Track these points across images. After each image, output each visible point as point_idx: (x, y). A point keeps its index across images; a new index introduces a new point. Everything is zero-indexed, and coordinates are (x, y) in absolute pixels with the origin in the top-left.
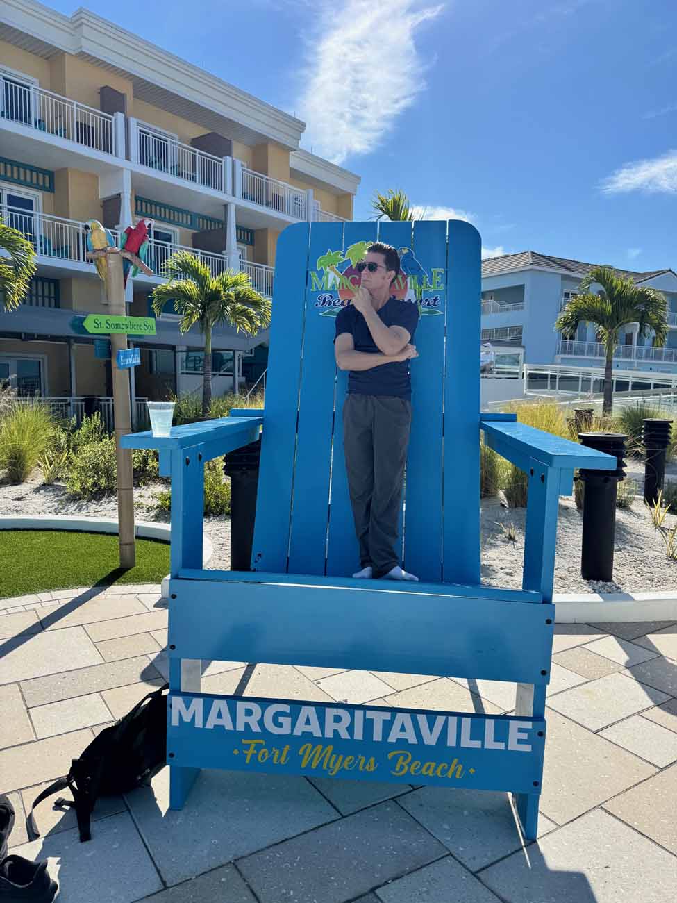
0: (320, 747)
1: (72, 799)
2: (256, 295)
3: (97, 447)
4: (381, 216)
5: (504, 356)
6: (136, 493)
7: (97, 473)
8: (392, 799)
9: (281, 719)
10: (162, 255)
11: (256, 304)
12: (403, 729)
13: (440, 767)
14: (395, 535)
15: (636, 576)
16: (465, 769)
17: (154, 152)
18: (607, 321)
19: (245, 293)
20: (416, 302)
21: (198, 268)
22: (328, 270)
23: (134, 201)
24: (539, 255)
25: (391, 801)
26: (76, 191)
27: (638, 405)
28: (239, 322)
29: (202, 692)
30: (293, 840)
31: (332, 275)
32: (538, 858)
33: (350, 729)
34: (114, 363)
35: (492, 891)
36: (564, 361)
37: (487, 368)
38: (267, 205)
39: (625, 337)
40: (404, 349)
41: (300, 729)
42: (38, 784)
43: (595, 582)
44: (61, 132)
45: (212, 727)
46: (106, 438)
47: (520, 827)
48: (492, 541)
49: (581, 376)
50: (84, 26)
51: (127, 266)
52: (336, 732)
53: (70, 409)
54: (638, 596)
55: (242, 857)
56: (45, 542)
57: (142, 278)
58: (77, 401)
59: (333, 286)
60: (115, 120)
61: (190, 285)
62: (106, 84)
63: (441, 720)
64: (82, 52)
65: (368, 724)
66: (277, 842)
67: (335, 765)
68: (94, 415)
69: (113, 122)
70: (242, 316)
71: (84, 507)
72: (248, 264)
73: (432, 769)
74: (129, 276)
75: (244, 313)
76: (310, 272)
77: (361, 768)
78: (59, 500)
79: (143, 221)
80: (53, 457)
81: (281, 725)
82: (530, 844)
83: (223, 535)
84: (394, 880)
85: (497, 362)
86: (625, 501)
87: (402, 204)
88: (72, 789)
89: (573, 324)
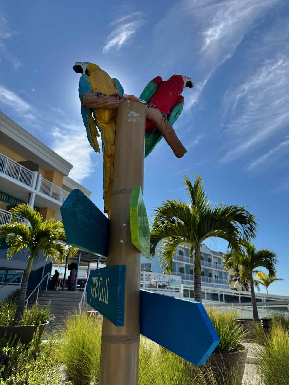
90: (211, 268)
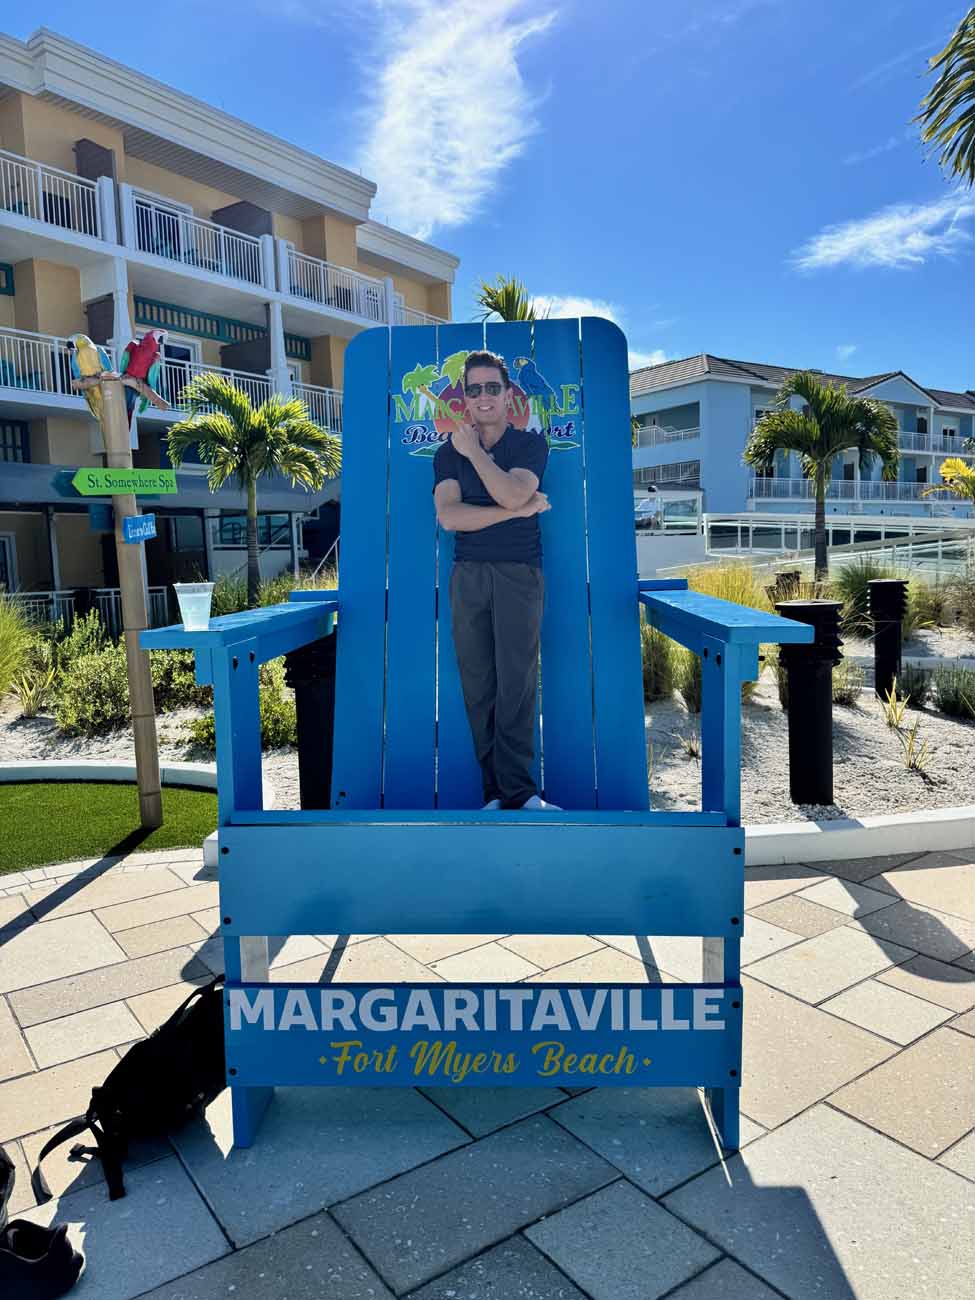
0: (438, 1045)
1: (95, 1144)
2: (317, 431)
3: (98, 660)
4: (488, 315)
5: (675, 504)
6: (159, 722)
7: (98, 696)
8: (542, 1112)
9: (384, 1010)
10: (178, 379)
11: (318, 444)
12: (550, 1012)
13: (604, 1060)
14: (530, 753)
15: (866, 795)
16: (638, 1059)
17: (156, 232)
18: (814, 447)
19: (302, 429)
20: (542, 432)
21: (231, 396)
22: (418, 391)
23: (133, 305)
24: (719, 360)
25: (540, 1115)
26: (46, 293)
27: (862, 564)
28: (294, 471)
29: (271, 981)
30: (409, 1175)
31: (423, 398)
32: (741, 1172)
33: (479, 1017)
34: (119, 537)
35: (682, 1221)
36: (760, 507)
37: (653, 521)
38: (328, 301)
39: (843, 470)
40: (532, 499)
41: (410, 1021)
42: (44, 1129)
43: (810, 806)
44: (20, 208)
45: (288, 1028)
46: (109, 646)
47: (717, 1135)
48: (668, 760)
49: (783, 527)
50: (47, 54)
51: (131, 398)
52: (459, 1022)
53: (53, 607)
54: (868, 822)
55: (340, 1203)
56: (30, 798)
57: (153, 414)
58: (63, 596)
59: (427, 414)
60: (100, 188)
61: (220, 421)
62: (84, 137)
63: (601, 995)
64: (46, 91)
65: (503, 1008)
66: (387, 1179)
67: (461, 1068)
68: (89, 615)
69: (97, 191)
70: (299, 461)
71: (84, 746)
72: (304, 388)
73: (592, 1064)
74: (135, 414)
75: (302, 458)
76: (394, 397)
77: (496, 1070)
78: (47, 739)
79: (152, 333)
80: (33, 678)
81: (382, 1019)
82: (732, 1155)
83: (289, 774)
84: (548, 1215)
85: (666, 513)
86: (849, 695)
87: (517, 295)
88: (95, 1130)
89: (767, 456)
90: (925, 453)
